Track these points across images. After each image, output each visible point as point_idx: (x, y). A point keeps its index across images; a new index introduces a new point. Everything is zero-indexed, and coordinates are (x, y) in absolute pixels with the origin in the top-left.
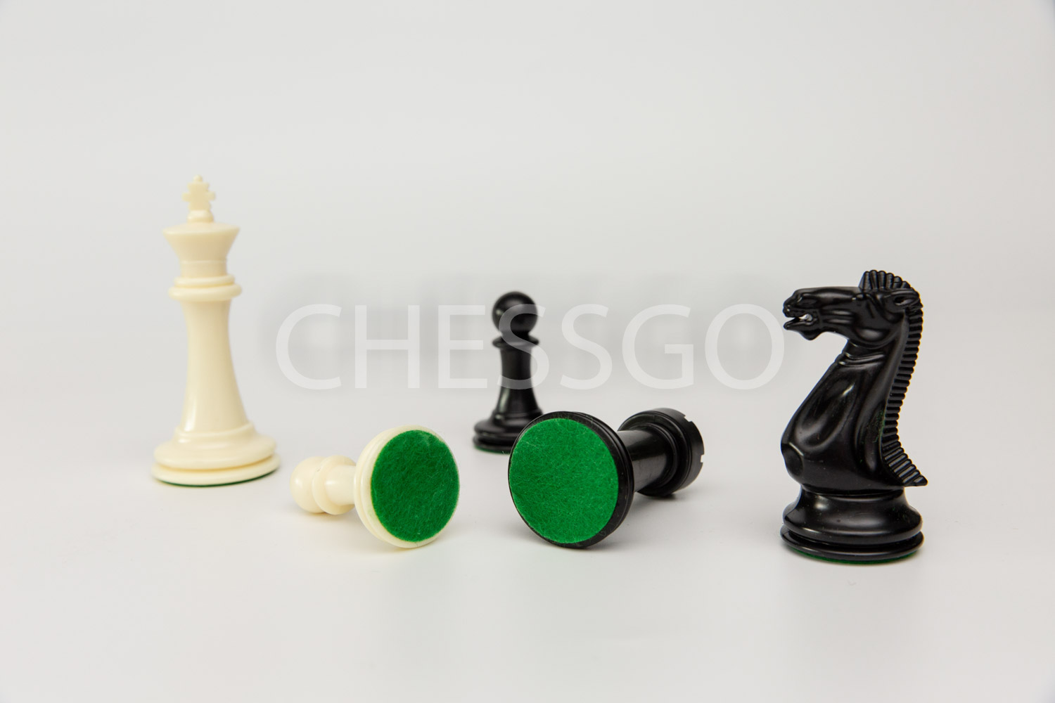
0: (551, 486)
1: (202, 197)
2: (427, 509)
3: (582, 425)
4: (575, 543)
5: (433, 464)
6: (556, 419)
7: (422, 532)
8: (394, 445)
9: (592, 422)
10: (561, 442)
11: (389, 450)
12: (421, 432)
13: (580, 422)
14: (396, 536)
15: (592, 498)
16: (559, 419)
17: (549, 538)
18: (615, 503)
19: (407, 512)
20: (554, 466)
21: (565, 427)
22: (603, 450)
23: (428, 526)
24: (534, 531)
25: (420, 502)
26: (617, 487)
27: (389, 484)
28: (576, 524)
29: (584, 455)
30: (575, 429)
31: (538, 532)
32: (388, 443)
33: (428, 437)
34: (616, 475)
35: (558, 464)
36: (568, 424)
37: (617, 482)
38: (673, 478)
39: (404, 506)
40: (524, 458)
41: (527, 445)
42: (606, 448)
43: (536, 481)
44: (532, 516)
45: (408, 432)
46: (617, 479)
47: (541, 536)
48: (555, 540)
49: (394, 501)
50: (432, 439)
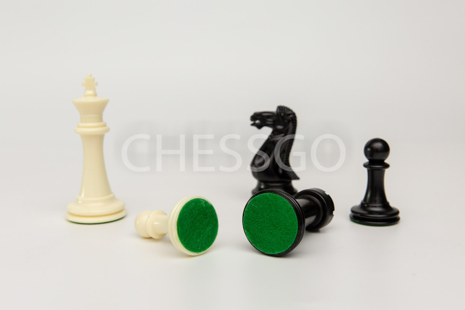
0: (264, 226)
1: (91, 84)
2: (203, 236)
3: (280, 197)
4: (276, 254)
5: (206, 215)
6: (267, 193)
7: (201, 248)
8: (188, 206)
9: (285, 195)
10: (270, 204)
11: (186, 208)
12: (201, 199)
13: (279, 195)
14: (189, 250)
15: (285, 232)
16: (269, 193)
17: (263, 251)
18: (296, 234)
19: (194, 238)
20: (265, 217)
21: (271, 197)
22: (291, 209)
23: (204, 245)
24: (255, 248)
25: (200, 233)
26: (297, 227)
27: (186, 225)
28: (277, 245)
29: (281, 211)
30: (277, 198)
31: (257, 248)
32: (185, 205)
33: (204, 202)
34: (297, 221)
35: (268, 216)
36: (273, 196)
37: (297, 225)
38: (320, 222)
39: (193, 235)
40: (251, 212)
41: (252, 206)
42: (292, 208)
43: (257, 223)
44: (254, 240)
45: (194, 199)
46: (297, 223)
47: (259, 250)
48: (266, 252)
49: (188, 233)
50: (206, 202)
